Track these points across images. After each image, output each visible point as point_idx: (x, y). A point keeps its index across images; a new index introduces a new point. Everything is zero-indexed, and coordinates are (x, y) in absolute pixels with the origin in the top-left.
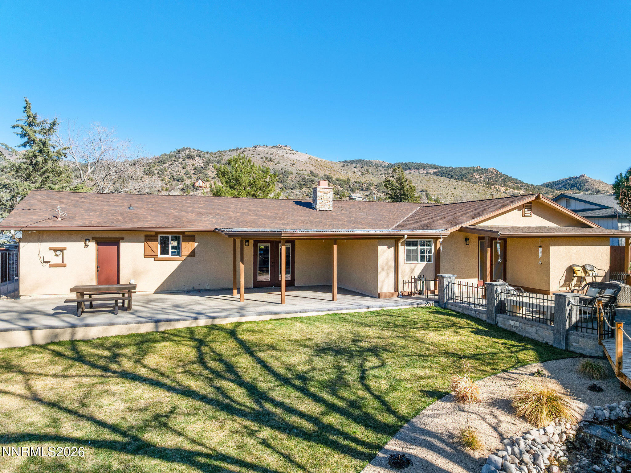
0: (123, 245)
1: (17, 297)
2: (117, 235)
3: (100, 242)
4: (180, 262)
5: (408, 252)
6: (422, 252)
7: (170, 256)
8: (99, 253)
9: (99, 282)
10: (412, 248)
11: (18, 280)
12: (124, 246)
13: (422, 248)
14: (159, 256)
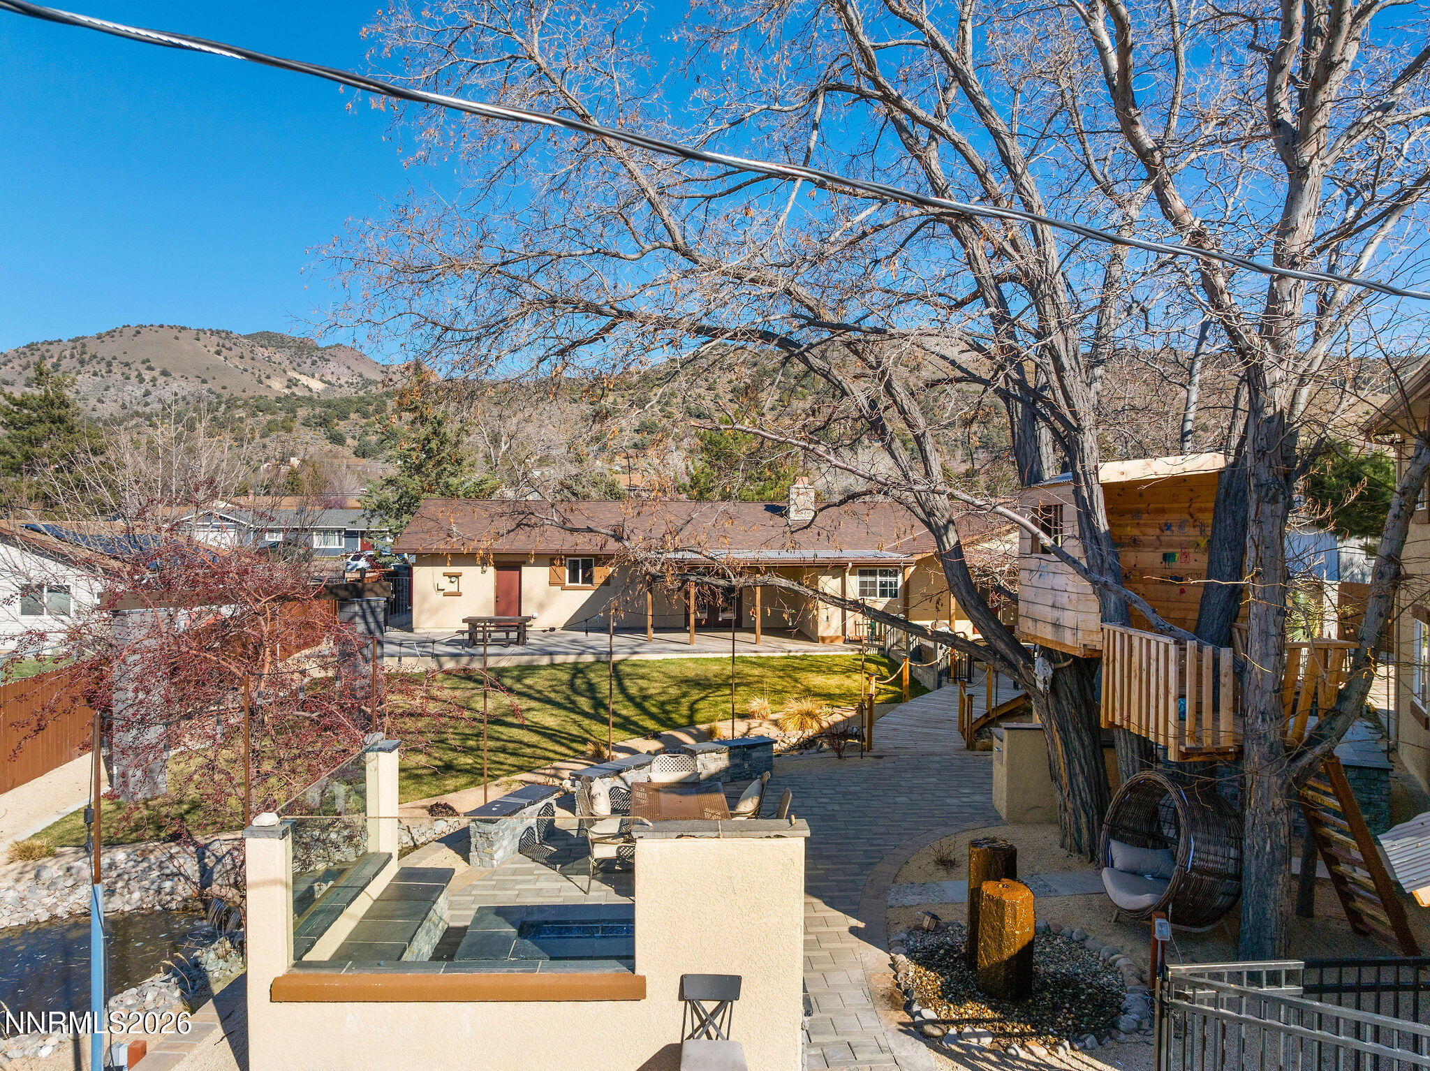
0: (524, 569)
1: (411, 630)
2: (518, 559)
3: (499, 566)
4: (591, 592)
5: (863, 584)
6: (882, 585)
7: (580, 584)
8: (498, 579)
9: (497, 613)
10: (869, 579)
11: (411, 611)
12: (526, 570)
13: (884, 579)
14: (567, 584)
